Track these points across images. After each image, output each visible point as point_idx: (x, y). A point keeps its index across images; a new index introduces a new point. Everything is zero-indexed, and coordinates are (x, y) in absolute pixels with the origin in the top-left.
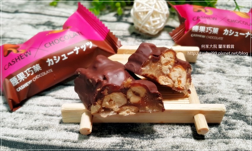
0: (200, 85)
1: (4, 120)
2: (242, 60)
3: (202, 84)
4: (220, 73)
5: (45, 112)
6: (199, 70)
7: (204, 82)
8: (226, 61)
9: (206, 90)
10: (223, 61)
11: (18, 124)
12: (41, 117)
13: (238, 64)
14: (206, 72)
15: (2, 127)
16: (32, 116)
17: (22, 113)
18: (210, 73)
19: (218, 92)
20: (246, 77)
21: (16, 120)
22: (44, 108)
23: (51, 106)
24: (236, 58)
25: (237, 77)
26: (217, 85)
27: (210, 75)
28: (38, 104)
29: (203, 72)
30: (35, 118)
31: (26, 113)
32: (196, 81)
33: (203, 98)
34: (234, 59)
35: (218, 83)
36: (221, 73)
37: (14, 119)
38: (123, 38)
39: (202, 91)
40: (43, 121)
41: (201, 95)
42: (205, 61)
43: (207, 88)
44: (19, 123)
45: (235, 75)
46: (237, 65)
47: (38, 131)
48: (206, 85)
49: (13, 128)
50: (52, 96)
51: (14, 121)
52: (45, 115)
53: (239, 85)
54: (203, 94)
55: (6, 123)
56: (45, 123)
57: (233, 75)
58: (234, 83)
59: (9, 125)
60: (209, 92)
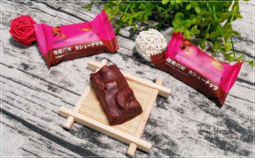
0: (158, 119)
1: (30, 108)
2: (207, 105)
3: (160, 118)
4: (178, 113)
5: (53, 109)
6: (166, 104)
7: (162, 116)
8: (192, 102)
9: (159, 123)
10: (190, 101)
11: (36, 113)
12: (50, 112)
13: (201, 108)
14: (169, 108)
15: (28, 113)
16: (45, 109)
17: (41, 106)
18: (172, 110)
19: (166, 129)
20: (198, 122)
21: (37, 110)
22: (53, 106)
23: (58, 106)
24: (203, 102)
25: (191, 120)
26: (170, 122)
27: (170, 112)
28: (51, 102)
29: (167, 107)
30: (46, 112)
31: (43, 107)
32: (157, 115)
33: (153, 129)
34: (200, 102)
35: (171, 121)
36: (180, 112)
37: (36, 109)
38: (126, 57)
39: (156, 124)
40: (50, 116)
41: (153, 127)
42: (175, 98)
43: (161, 123)
44: (38, 113)
45: (191, 118)
46: (198, 109)
47: (45, 121)
48: (162, 120)
49: (33, 115)
50: (60, 99)
51: (35, 110)
52: (52, 111)
53: (187, 128)
54: (155, 126)
55: (30, 111)
56: (51, 117)
57: (189, 117)
58: (184, 124)
59: (32, 112)
60: (160, 127)
